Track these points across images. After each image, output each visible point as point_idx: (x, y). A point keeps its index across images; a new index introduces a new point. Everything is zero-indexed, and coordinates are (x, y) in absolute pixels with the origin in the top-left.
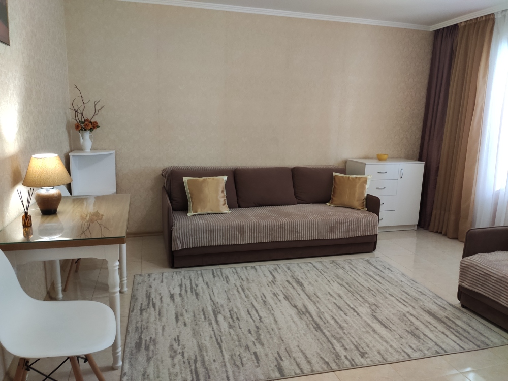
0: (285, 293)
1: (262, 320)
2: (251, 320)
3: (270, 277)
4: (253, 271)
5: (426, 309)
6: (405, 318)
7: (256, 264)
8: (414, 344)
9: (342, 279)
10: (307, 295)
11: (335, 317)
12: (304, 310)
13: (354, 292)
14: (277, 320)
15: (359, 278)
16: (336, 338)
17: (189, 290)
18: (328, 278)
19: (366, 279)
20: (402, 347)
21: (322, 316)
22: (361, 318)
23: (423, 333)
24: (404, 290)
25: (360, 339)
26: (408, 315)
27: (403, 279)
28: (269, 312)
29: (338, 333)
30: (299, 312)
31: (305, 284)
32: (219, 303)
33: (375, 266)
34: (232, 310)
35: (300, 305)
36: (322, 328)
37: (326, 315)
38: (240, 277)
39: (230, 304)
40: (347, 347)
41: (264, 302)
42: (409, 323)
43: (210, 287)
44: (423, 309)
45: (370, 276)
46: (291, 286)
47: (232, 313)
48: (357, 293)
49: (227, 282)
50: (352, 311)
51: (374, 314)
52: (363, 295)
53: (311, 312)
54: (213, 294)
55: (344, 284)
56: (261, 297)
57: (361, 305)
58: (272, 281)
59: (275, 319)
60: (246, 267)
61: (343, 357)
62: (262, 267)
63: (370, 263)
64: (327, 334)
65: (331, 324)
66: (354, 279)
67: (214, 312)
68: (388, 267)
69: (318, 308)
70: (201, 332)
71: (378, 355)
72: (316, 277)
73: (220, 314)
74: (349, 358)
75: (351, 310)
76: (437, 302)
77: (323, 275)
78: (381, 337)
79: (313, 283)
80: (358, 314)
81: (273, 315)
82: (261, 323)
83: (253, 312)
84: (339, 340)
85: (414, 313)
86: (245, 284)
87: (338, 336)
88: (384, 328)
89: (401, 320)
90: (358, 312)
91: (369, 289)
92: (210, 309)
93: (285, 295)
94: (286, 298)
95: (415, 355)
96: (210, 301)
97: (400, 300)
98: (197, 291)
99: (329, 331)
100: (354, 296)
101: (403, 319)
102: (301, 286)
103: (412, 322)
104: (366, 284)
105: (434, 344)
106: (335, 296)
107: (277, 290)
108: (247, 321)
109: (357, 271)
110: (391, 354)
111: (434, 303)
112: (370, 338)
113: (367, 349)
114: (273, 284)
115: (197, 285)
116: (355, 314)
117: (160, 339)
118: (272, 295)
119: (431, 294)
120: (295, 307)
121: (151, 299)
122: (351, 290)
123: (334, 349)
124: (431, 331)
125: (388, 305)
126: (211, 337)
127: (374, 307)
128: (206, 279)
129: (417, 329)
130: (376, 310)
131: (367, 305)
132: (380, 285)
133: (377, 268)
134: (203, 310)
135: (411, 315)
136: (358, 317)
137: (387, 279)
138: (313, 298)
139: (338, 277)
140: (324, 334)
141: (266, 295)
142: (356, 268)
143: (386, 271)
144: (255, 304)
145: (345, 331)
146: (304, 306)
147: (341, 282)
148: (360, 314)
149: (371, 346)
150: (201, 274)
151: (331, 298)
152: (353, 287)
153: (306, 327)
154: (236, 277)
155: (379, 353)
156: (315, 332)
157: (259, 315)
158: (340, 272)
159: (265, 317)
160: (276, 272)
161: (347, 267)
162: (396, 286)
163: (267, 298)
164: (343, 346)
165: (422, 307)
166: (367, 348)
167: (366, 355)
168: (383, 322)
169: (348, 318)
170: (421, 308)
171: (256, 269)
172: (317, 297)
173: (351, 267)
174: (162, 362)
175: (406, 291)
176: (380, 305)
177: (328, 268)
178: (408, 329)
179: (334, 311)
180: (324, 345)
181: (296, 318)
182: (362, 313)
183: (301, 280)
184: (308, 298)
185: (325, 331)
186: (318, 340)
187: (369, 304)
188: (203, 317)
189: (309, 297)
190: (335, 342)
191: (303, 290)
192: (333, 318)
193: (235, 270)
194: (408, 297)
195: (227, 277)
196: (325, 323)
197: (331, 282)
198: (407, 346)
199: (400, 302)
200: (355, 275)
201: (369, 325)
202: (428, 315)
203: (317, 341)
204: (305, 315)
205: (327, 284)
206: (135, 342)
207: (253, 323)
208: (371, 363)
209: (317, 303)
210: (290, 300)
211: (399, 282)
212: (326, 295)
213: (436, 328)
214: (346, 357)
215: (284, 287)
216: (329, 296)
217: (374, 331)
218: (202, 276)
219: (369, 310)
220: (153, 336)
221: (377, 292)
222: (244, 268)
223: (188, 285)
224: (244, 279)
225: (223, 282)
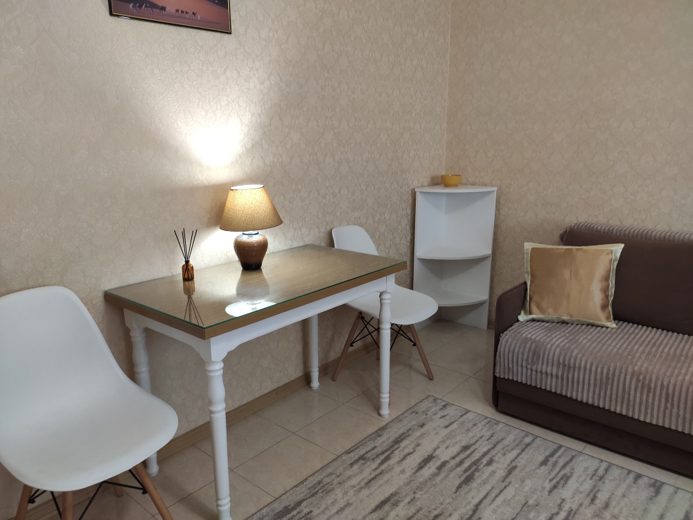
17: (466, 464)
38: (593, 491)
43: (508, 480)
49: (554, 488)
54: (497, 496)
60: (638, 477)
86: (587, 512)
96: (471, 507)
98: (477, 474)
115: (490, 463)
128: (521, 461)
150: (528, 445)
171: (657, 492)
195: (566, 478)
220: (316, 512)
223: (477, 455)
224: (597, 502)
225: (548, 481)
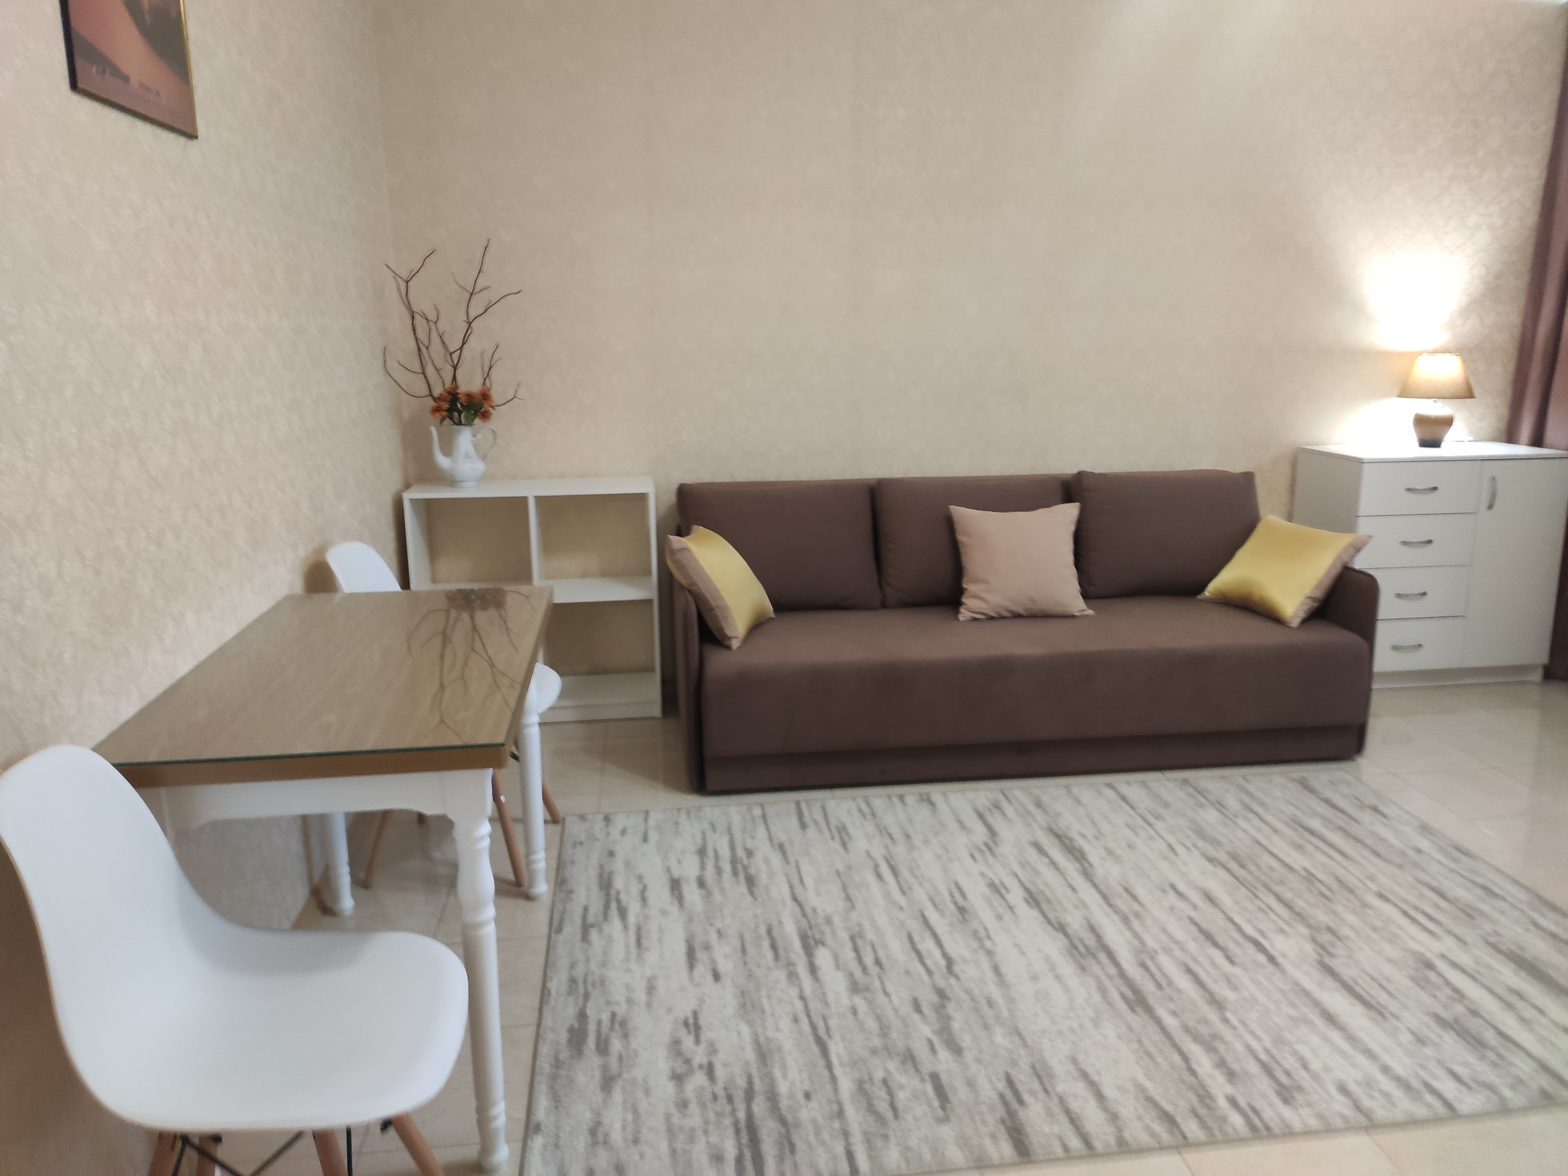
0: (1028, 885)
1: (956, 968)
2: (921, 969)
3: (980, 830)
4: (924, 811)
5: (1504, 948)
6: (1432, 975)
7: (935, 791)
8: (1465, 1064)
9: (1215, 842)
10: (1100, 892)
11: (1195, 967)
12: (1091, 941)
13: (1259, 886)
14: (1003, 970)
15: (1276, 839)
16: (1197, 1038)
17: (727, 868)
18: (1171, 839)
19: (1299, 841)
20: (1422, 1073)
21: (1150, 964)
22: (1283, 972)
23: (1495, 1028)
24: (1428, 879)
25: (1279, 1040)
26: (1441, 965)
27: (1424, 844)
28: (975, 945)
29: (1204, 1021)
30: (1075, 947)
31: (1094, 855)
32: (819, 910)
33: (1327, 801)
34: (861, 935)
35: (1074, 921)
36: (1152, 1001)
37: (1164, 960)
38: (882, 830)
39: (854, 915)
40: (1235, 1066)
41: (962, 910)
42: (1448, 991)
43: (792, 860)
44: (1494, 947)
45: (1312, 832)
46: (1046, 860)
47: (860, 943)
48: (1270, 890)
49: (844, 845)
50: (1251, 949)
51: (1327, 960)
52: (1288, 895)
53: (1113, 946)
54: (801, 881)
55: (1223, 857)
56: (951, 895)
57: (1282, 931)
58: (986, 844)
59: (996, 969)
60: (901, 798)
61: (1222, 1102)
62: (952, 797)
63: (1312, 791)
64: (1170, 1022)
65: (1179, 991)
66: (1258, 843)
67: (804, 938)
68: (1374, 801)
69: (1136, 936)
70: (765, 1001)
71: (1341, 1098)
72: (1128, 832)
73: (823, 944)
74: (1242, 1103)
75: (1249, 945)
76: (1543, 922)
77: (1149, 824)
78: (1352, 1039)
79: (1118, 851)
80: (1272, 959)
81: (990, 953)
82: (952, 981)
83: (927, 945)
84: (1209, 1044)
85: (1464, 959)
86: (900, 851)
87: (1203, 1030)
88: (1359, 1008)
89: (1422, 983)
90: (1273, 952)
91: (1309, 877)
92: (790, 931)
93: (1027, 890)
94: (1033, 899)
95: (1469, 1102)
96: (790, 903)
97: (1412, 913)
98: (752, 871)
99: (1174, 1014)
100: (1256, 896)
101: (1427, 980)
102: (1077, 859)
103: (1456, 990)
104: (1298, 860)
105: (1534, 1065)
106: (1194, 896)
107: (1001, 875)
108: (908, 972)
109: (1268, 817)
110: (1387, 1095)
111: (1532, 928)
112: (1315, 1040)
113: (1301, 1076)
114: (988, 854)
115: (750, 853)
116: (1262, 958)
117: (641, 1021)
118: (987, 891)
119: (1522, 895)
120: (1061, 928)
121: (613, 892)
122: (1249, 877)
123: (1193, 1073)
124: (1524, 1021)
125: (1374, 929)
126: (796, 1020)
127: (1325, 937)
128: (779, 834)
129: (1475, 1013)
130: (1334, 946)
131: (1303, 930)
132: (1345, 863)
133: (1334, 807)
134: (769, 931)
135: (1455, 965)
136: (1271, 968)
137: (1369, 841)
138: (1119, 903)
139: (1201, 833)
140: (1158, 1021)
141: (965, 889)
142: (1262, 804)
143: (1367, 817)
144: (933, 917)
145: (1229, 1015)
146: (1092, 929)
147: (1212, 851)
148: (1280, 960)
149: (1315, 1065)
150: (764, 816)
151: (1180, 904)
152: (1253, 868)
153: (1097, 998)
154: (870, 827)
155: (1343, 1089)
156: (1129, 1016)
157: (945, 955)
158: (1209, 816)
159: (965, 961)
160: (996, 813)
161: (1232, 802)
162: (1400, 867)
163: (969, 896)
164: (1221, 1064)
165: (1491, 939)
166: (1304, 1073)
167: (1300, 1098)
168: (1357, 989)
169: (1237, 971)
170: (1488, 943)
171: (932, 804)
172: (1134, 897)
173: (1247, 799)
174: (647, 1093)
175: (1434, 884)
176: (1345, 931)
177: (1166, 805)
178: (1444, 1014)
179: (1192, 946)
180: (1160, 1060)
181: (1067, 968)
182: (1285, 956)
183: (1080, 842)
184: (1101, 901)
185: (1161, 1012)
186: (1140, 1042)
187: (1309, 926)
188: (769, 954)
189: (1105, 897)
190: (1195, 1051)
191: (1087, 874)
192: (1189, 971)
193: (869, 805)
194: (1443, 904)
195: (842, 830)
196: (1159, 986)
197: (1180, 849)
198: (1440, 1072)
199: (1413, 920)
200: (1259, 830)
201: (1307, 994)
202: (1512, 966)
203: (1135, 1046)
204: (1095, 957)
205: (1165, 858)
206: (567, 1025)
207: (925, 977)
208: (1314, 1123)
209: (1132, 918)
210: (1044, 906)
211: (1411, 853)
212: (1164, 891)
213: (1541, 1011)
214: (1232, 1101)
215: (1024, 865)
216: (1172, 897)
217: (1330, 1018)
218: (766, 824)
219: (1309, 947)
220: (621, 1010)
221: (1335, 886)
222: (895, 800)
223: (725, 852)
224: (896, 836)
225: (830, 842)
